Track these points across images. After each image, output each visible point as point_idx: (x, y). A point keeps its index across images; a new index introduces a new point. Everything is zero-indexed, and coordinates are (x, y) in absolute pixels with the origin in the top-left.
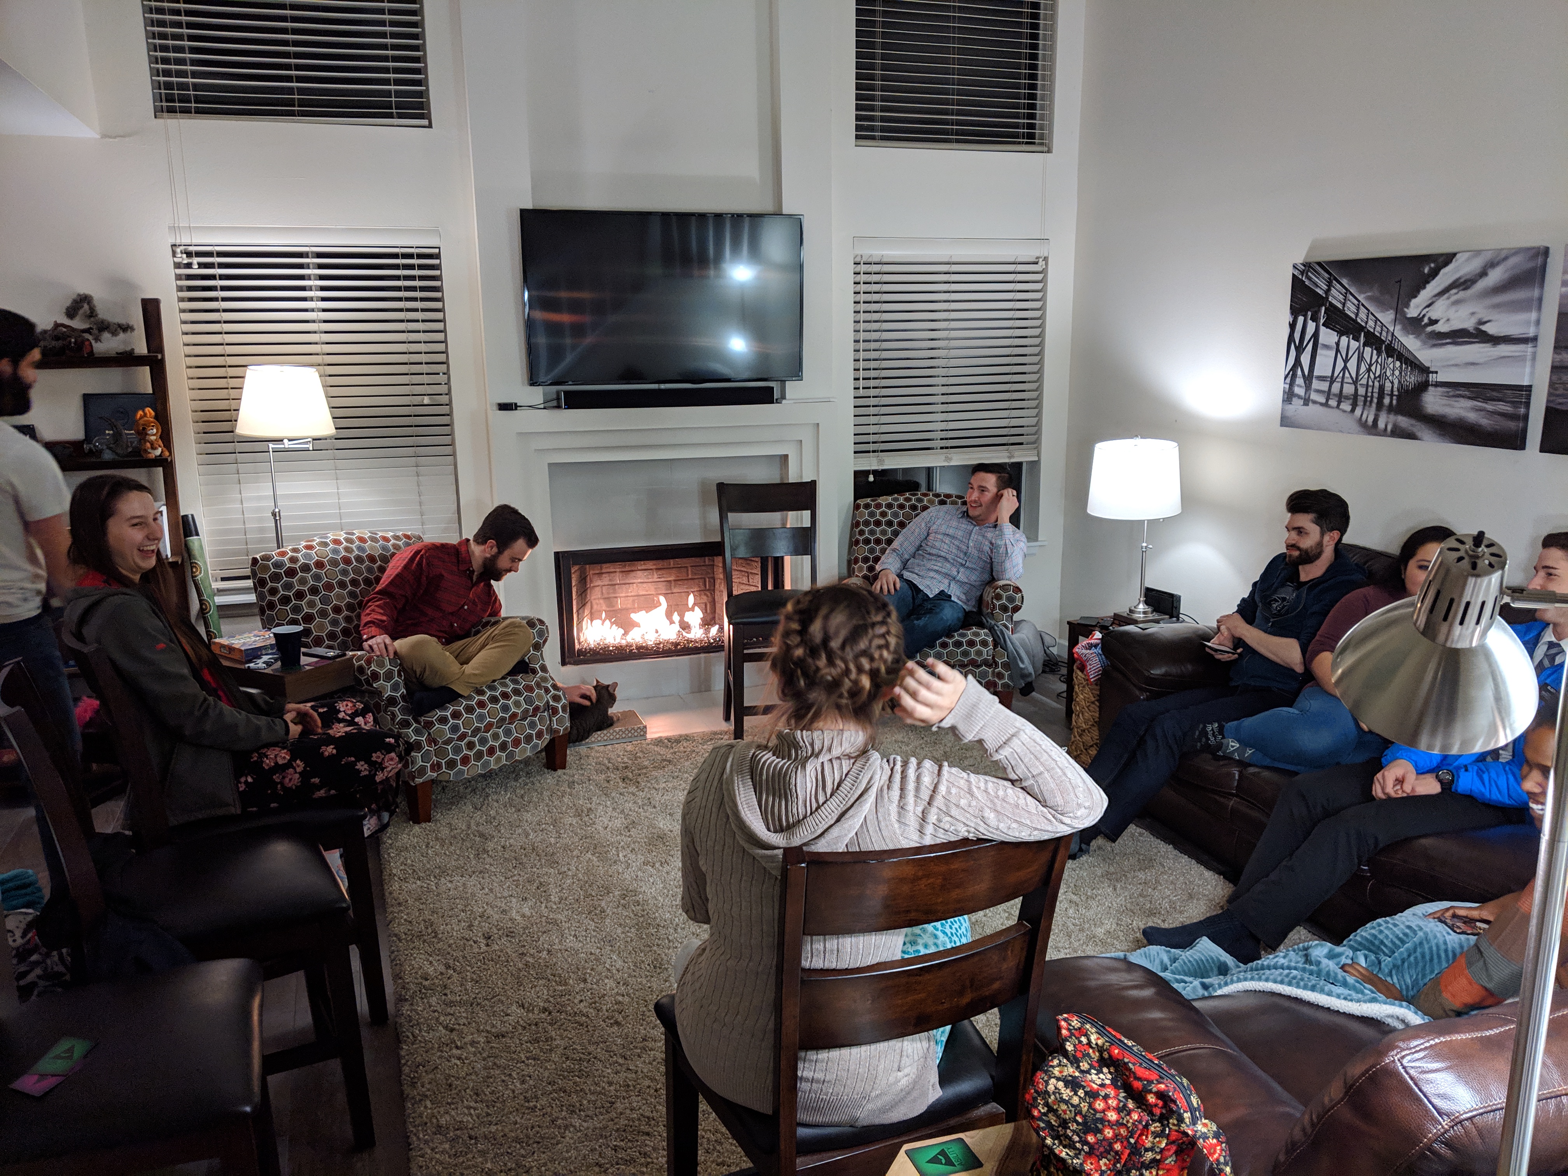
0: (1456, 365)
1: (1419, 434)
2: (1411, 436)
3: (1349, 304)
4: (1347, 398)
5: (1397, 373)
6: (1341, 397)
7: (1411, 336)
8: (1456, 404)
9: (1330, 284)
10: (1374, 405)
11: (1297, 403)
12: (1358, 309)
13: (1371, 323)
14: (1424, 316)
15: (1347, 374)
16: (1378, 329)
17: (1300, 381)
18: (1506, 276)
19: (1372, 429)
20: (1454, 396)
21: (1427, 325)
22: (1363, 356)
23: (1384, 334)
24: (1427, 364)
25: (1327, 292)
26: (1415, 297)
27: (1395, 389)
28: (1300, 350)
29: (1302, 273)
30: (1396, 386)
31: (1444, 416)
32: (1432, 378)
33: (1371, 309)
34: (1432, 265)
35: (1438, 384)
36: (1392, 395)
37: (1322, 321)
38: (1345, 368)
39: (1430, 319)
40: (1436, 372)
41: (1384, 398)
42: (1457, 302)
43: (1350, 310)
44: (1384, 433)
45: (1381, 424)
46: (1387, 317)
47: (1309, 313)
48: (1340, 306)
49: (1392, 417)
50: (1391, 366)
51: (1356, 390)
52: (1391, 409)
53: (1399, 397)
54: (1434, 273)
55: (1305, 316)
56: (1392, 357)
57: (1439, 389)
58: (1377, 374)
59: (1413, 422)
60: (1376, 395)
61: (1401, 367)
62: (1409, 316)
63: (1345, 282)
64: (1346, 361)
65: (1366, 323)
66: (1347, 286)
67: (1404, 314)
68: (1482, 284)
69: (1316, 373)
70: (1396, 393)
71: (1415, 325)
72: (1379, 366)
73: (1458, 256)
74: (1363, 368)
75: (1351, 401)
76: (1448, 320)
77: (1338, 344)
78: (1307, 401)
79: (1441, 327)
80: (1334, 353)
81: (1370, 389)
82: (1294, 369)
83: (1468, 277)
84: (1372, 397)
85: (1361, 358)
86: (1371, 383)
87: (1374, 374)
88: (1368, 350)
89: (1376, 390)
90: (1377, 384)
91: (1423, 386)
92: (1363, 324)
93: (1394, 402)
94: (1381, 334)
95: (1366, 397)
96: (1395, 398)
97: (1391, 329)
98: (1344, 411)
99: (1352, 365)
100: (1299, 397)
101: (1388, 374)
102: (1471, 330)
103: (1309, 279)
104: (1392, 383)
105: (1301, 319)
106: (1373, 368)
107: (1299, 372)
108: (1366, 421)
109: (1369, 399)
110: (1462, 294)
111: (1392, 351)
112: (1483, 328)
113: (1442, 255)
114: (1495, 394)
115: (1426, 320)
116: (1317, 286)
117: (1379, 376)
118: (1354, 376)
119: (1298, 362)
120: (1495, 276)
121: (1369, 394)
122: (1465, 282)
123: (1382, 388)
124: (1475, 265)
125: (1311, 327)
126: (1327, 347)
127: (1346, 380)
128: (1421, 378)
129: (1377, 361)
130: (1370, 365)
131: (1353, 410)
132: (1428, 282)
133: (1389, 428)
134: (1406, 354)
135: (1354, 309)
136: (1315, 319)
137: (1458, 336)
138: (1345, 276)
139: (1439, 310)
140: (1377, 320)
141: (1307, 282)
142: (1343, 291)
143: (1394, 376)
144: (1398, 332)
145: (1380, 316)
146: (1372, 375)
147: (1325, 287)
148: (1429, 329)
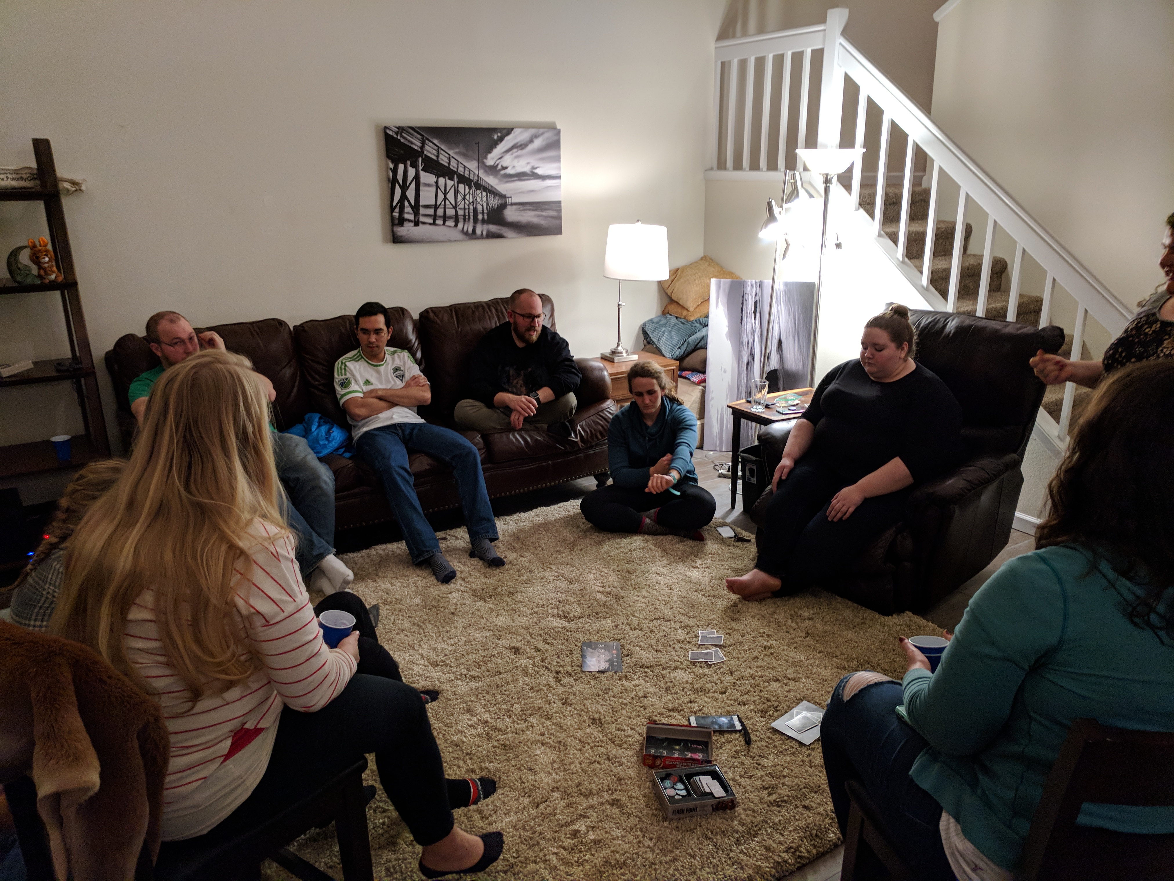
0: (522, 193)
1: (505, 234)
3: (441, 156)
5: (485, 199)
6: (445, 218)
7: (491, 177)
9: (423, 144)
10: (471, 220)
12: (449, 160)
13: (461, 169)
14: (498, 165)
15: (447, 202)
16: (467, 173)
17: (408, 209)
18: (544, 143)
20: (524, 210)
21: (500, 170)
22: (458, 190)
23: (472, 176)
24: (504, 193)
25: (422, 147)
26: (490, 152)
28: (404, 188)
29: (397, 133)
30: (485, 207)
31: (518, 222)
32: (508, 200)
33: (460, 160)
34: (499, 134)
35: (512, 204)
37: (421, 168)
38: (445, 199)
39: (502, 166)
40: (511, 197)
41: (478, 215)
42: (517, 157)
43: (443, 160)
46: (472, 165)
47: (409, 163)
48: (435, 158)
49: (486, 227)
50: (480, 195)
51: (456, 212)
52: (483, 221)
53: (488, 214)
54: (501, 139)
55: (405, 164)
56: (480, 189)
58: (471, 200)
60: (472, 214)
62: (488, 164)
63: (436, 141)
64: (445, 194)
65: (457, 169)
66: (438, 144)
67: (484, 163)
68: (531, 147)
69: (422, 202)
70: (486, 211)
71: (493, 170)
72: (471, 196)
73: (515, 130)
74: (459, 198)
75: (454, 220)
76: (514, 167)
77: (437, 183)
78: (417, 223)
79: (510, 171)
80: (434, 189)
81: (467, 211)
82: (401, 202)
83: (522, 143)
84: (469, 215)
85: (457, 192)
86: (467, 207)
87: (469, 201)
88: (460, 186)
89: (471, 211)
90: (471, 207)
91: (504, 206)
92: (455, 170)
94: (469, 176)
95: (464, 215)
96: (485, 215)
97: (477, 172)
99: (451, 196)
100: (410, 221)
101: (479, 200)
102: (528, 172)
104: (482, 206)
105: (401, 167)
106: (467, 197)
107: (406, 203)
109: (467, 217)
110: (520, 152)
111: (478, 186)
112: (536, 171)
113: (504, 129)
115: (499, 167)
116: (412, 143)
117: (473, 202)
118: (453, 203)
119: (404, 197)
120: (538, 143)
121: (467, 214)
122: (521, 145)
123: (475, 210)
125: (412, 172)
126: (428, 185)
127: (447, 206)
128: (501, 201)
129: (469, 193)
130: (465, 196)
131: (456, 225)
132: (498, 144)
134: (490, 188)
135: (446, 160)
136: (414, 165)
137: (521, 176)
139: (507, 161)
140: (465, 167)
141: (402, 140)
142: (436, 148)
143: (483, 201)
144: (482, 174)
145: (467, 164)
146: (467, 202)
147: (420, 145)
148: (503, 172)
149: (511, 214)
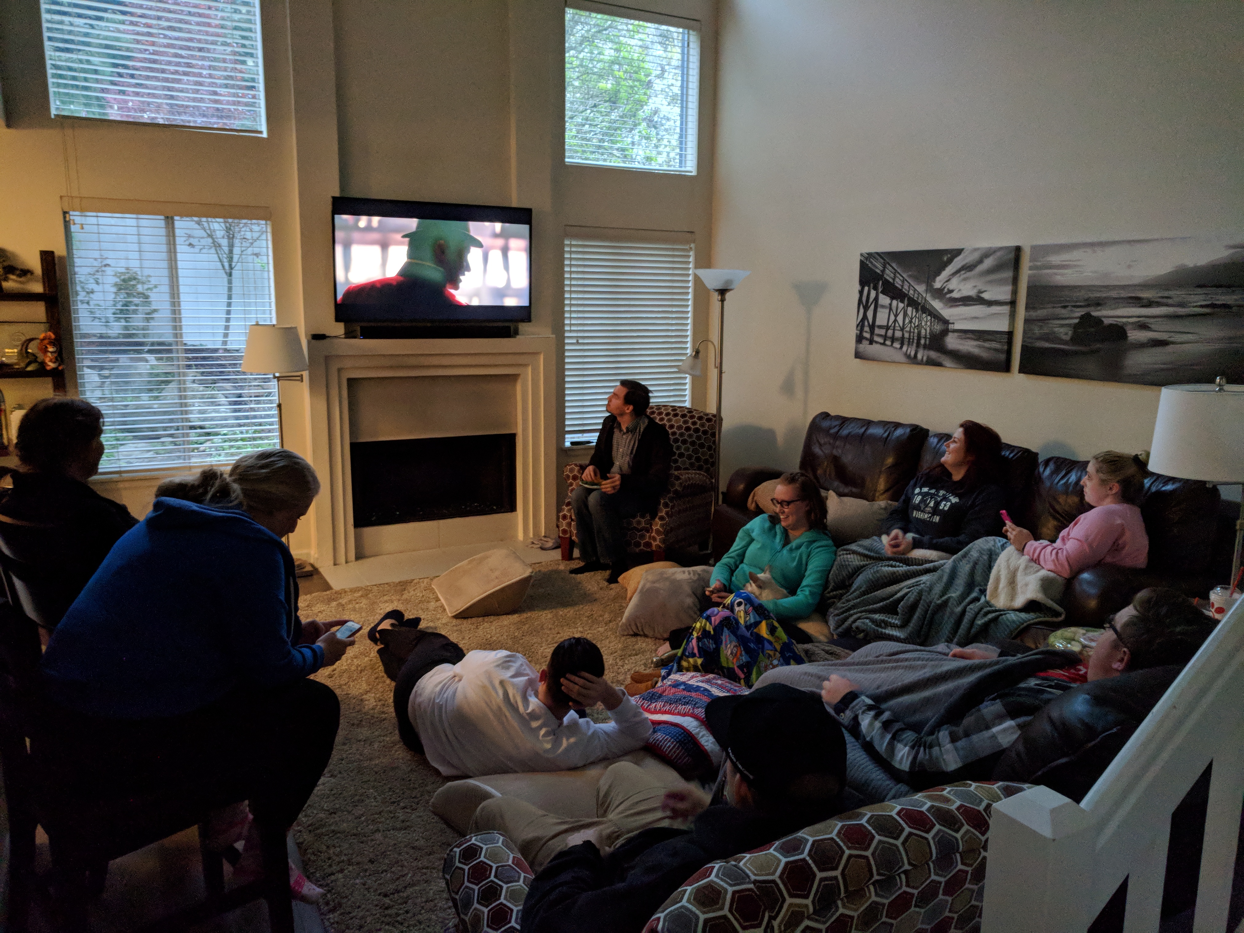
0: (965, 319)
2: (939, 365)
3: (897, 280)
4: (897, 339)
5: (929, 323)
6: (893, 339)
7: (937, 300)
8: (966, 343)
9: (884, 267)
10: (915, 345)
11: (865, 342)
12: (903, 282)
13: (911, 292)
15: (897, 325)
16: (916, 295)
17: (867, 329)
18: (995, 263)
19: (913, 360)
21: (947, 293)
22: (907, 313)
23: (920, 299)
24: (947, 318)
25: (883, 271)
26: (939, 275)
27: (928, 334)
28: (866, 308)
29: (866, 259)
30: (928, 332)
31: (958, 351)
32: (951, 327)
33: (912, 283)
34: (949, 256)
36: (925, 338)
37: (880, 290)
38: (895, 321)
40: (953, 323)
41: (920, 340)
42: (965, 279)
43: (898, 283)
44: (921, 363)
45: (919, 356)
46: (921, 288)
47: (872, 285)
48: (891, 280)
50: (925, 319)
51: (903, 335)
52: (925, 347)
53: (930, 339)
54: (950, 261)
55: (869, 286)
56: (925, 313)
57: (956, 334)
58: (916, 324)
59: (939, 354)
60: (916, 338)
61: (931, 319)
62: (935, 287)
63: (894, 265)
64: (896, 316)
65: (909, 291)
66: (895, 268)
67: (932, 286)
68: (980, 268)
69: (878, 323)
70: (928, 336)
71: (940, 294)
72: (917, 319)
73: (964, 251)
74: (907, 321)
75: (900, 342)
76: (960, 290)
77: (890, 304)
78: (871, 342)
79: (955, 295)
80: (888, 311)
81: (912, 334)
82: (863, 320)
83: (971, 263)
84: (913, 339)
85: (905, 315)
86: (912, 330)
88: (910, 309)
89: (916, 335)
90: (916, 331)
91: (945, 332)
92: (906, 292)
93: (927, 342)
94: (918, 298)
95: (909, 339)
96: (928, 340)
97: (924, 295)
98: (896, 348)
99: (900, 318)
100: (866, 339)
101: (923, 324)
102: (974, 296)
103: (871, 263)
104: (926, 330)
105: (866, 288)
106: (913, 320)
107: (866, 323)
108: (910, 355)
109: (911, 340)
110: (969, 274)
111: (926, 310)
112: (982, 295)
113: (954, 250)
114: (990, 337)
115: (946, 290)
116: (877, 267)
117: (917, 326)
118: (901, 325)
119: (865, 317)
120: (988, 263)
121: (911, 337)
122: (969, 267)
123: (919, 334)
124: (976, 256)
125: (873, 294)
126: (883, 307)
127: (897, 328)
128: (944, 327)
129: (916, 316)
130: (912, 318)
131: (901, 348)
132: (947, 266)
133: (925, 359)
134: (934, 312)
135: (900, 283)
136: (875, 288)
137: (966, 301)
138: (894, 262)
139: (953, 284)
140: (915, 290)
141: (870, 265)
142: (893, 271)
143: (927, 325)
144: (929, 298)
145: (917, 287)
146: (913, 325)
147: (881, 268)
148: (948, 296)
149: (952, 342)
